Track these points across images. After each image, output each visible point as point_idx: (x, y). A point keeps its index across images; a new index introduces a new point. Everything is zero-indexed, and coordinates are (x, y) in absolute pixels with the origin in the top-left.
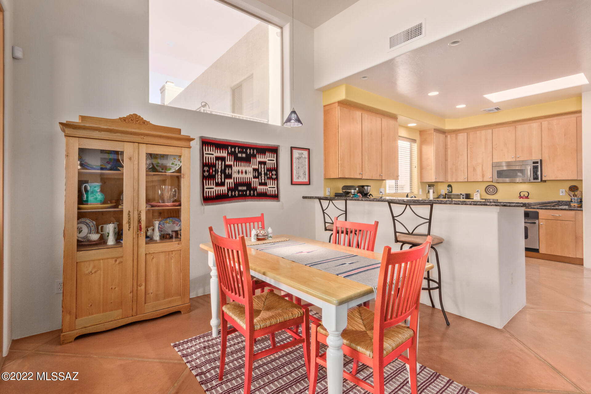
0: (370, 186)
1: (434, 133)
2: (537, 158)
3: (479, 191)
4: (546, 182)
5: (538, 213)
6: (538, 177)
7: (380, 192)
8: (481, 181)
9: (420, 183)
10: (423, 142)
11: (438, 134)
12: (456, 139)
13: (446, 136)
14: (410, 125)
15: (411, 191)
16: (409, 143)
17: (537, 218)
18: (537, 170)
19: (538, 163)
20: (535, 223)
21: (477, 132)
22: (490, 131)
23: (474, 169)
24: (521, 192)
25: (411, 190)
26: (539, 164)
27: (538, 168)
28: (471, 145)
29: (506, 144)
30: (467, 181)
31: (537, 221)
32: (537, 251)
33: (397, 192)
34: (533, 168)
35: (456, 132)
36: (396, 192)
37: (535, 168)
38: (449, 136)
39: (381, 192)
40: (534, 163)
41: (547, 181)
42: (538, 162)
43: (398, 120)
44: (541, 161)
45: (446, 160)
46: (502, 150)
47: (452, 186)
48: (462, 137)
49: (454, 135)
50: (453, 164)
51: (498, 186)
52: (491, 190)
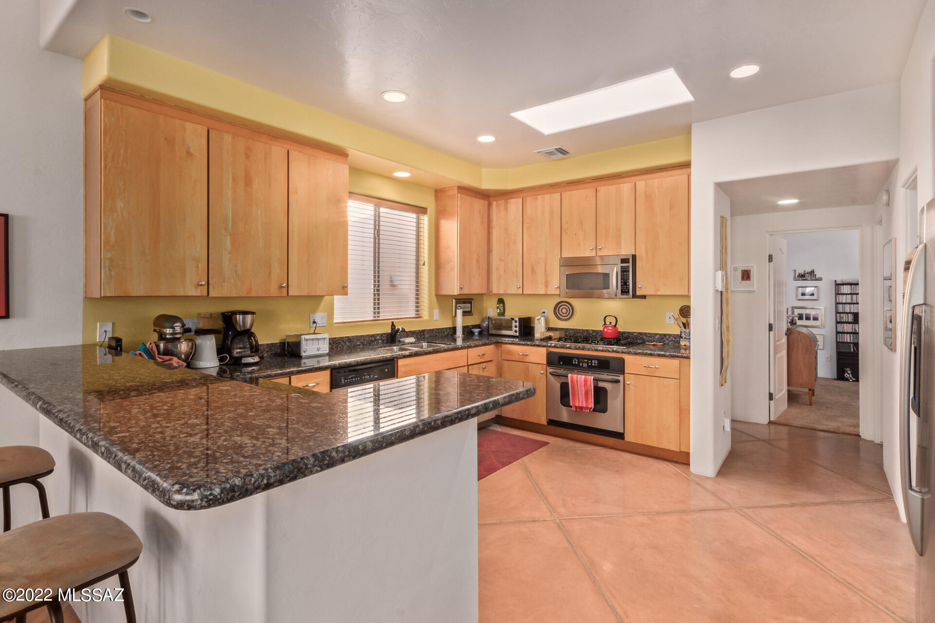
0: (253, 313)
1: (459, 194)
2: (626, 251)
3: (546, 312)
4: (645, 298)
5: (622, 361)
6: (629, 290)
7: (312, 321)
8: (544, 293)
9: (434, 298)
10: (441, 214)
11: (467, 197)
12: (506, 209)
13: (490, 204)
14: (400, 174)
15: (417, 314)
16: (414, 216)
17: (622, 371)
18: (627, 275)
19: (628, 262)
20: (618, 381)
21: (539, 196)
22: (557, 196)
23: (533, 271)
24: (606, 317)
25: (417, 311)
26: (630, 265)
27: (628, 271)
28: (528, 223)
29: (582, 223)
30: (521, 292)
31: (621, 378)
32: (620, 436)
33: (378, 317)
34: (622, 271)
35: (505, 195)
36: (375, 317)
37: (625, 271)
38: (494, 203)
39: (314, 322)
40: (624, 261)
41: (647, 297)
42: (629, 259)
43: (348, 158)
44: (634, 257)
45: (489, 251)
46: (575, 234)
47: (505, 302)
48: (515, 205)
49: (503, 201)
50: (500, 259)
51: (575, 302)
52: (564, 311)
